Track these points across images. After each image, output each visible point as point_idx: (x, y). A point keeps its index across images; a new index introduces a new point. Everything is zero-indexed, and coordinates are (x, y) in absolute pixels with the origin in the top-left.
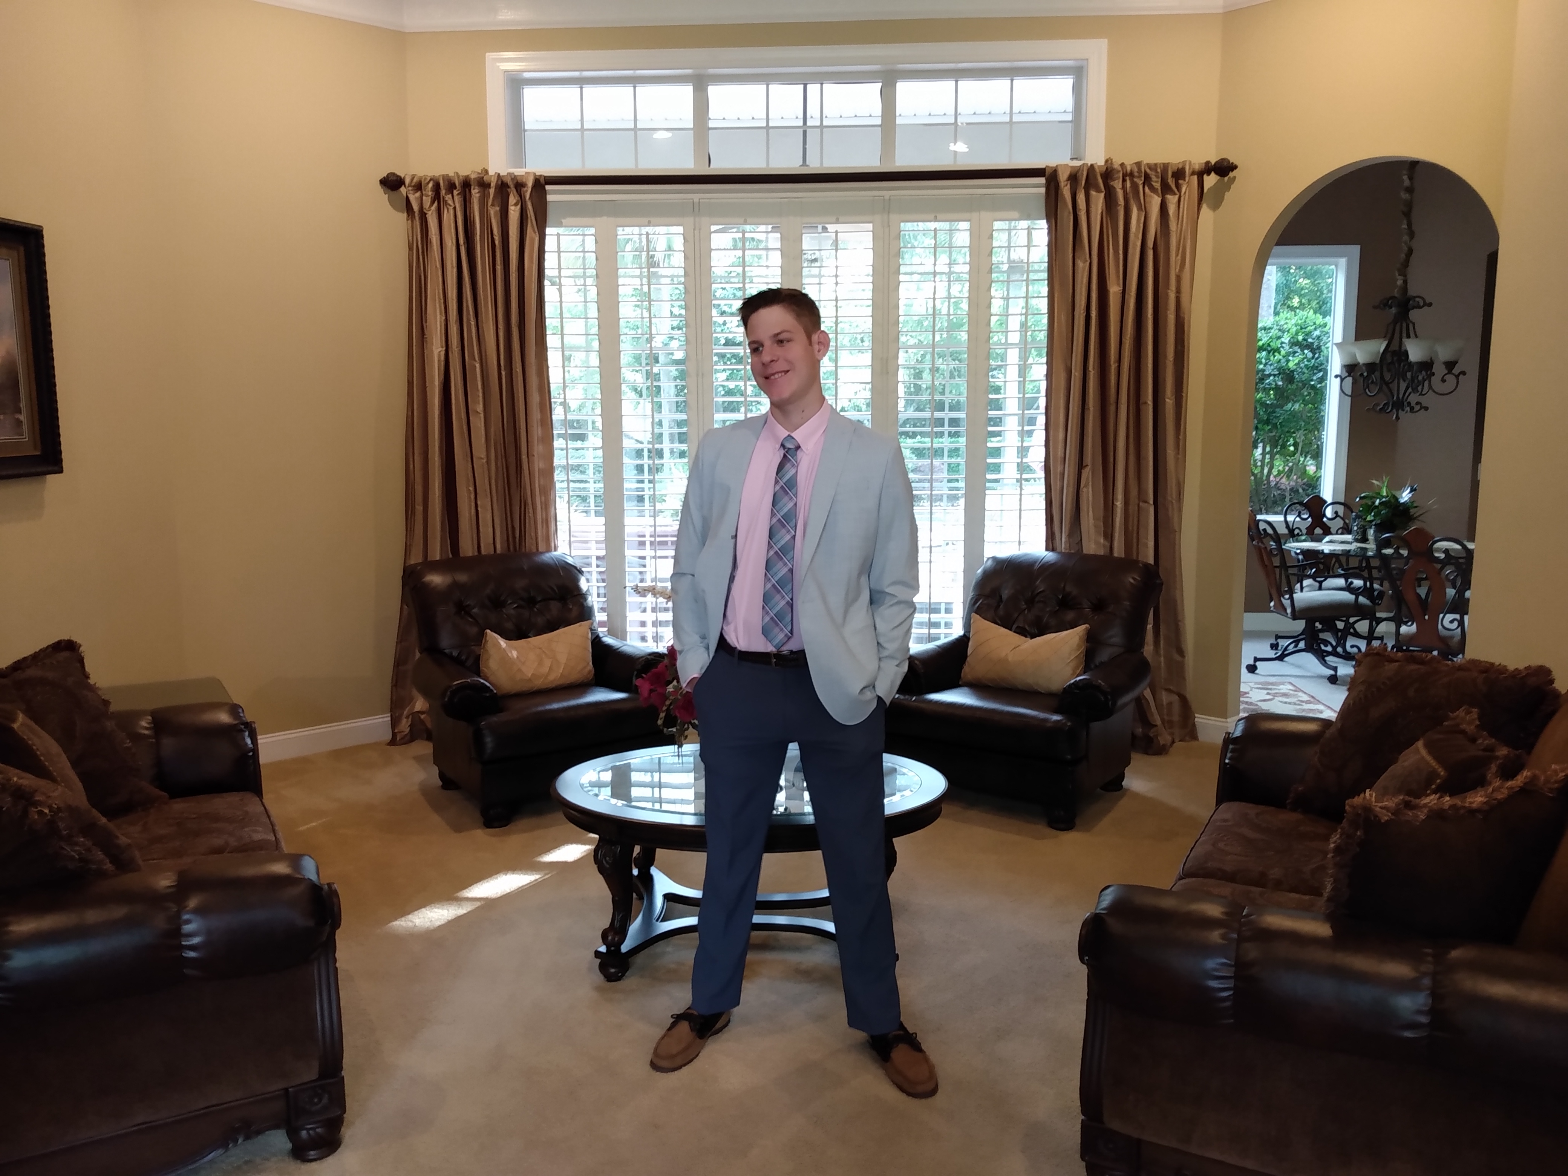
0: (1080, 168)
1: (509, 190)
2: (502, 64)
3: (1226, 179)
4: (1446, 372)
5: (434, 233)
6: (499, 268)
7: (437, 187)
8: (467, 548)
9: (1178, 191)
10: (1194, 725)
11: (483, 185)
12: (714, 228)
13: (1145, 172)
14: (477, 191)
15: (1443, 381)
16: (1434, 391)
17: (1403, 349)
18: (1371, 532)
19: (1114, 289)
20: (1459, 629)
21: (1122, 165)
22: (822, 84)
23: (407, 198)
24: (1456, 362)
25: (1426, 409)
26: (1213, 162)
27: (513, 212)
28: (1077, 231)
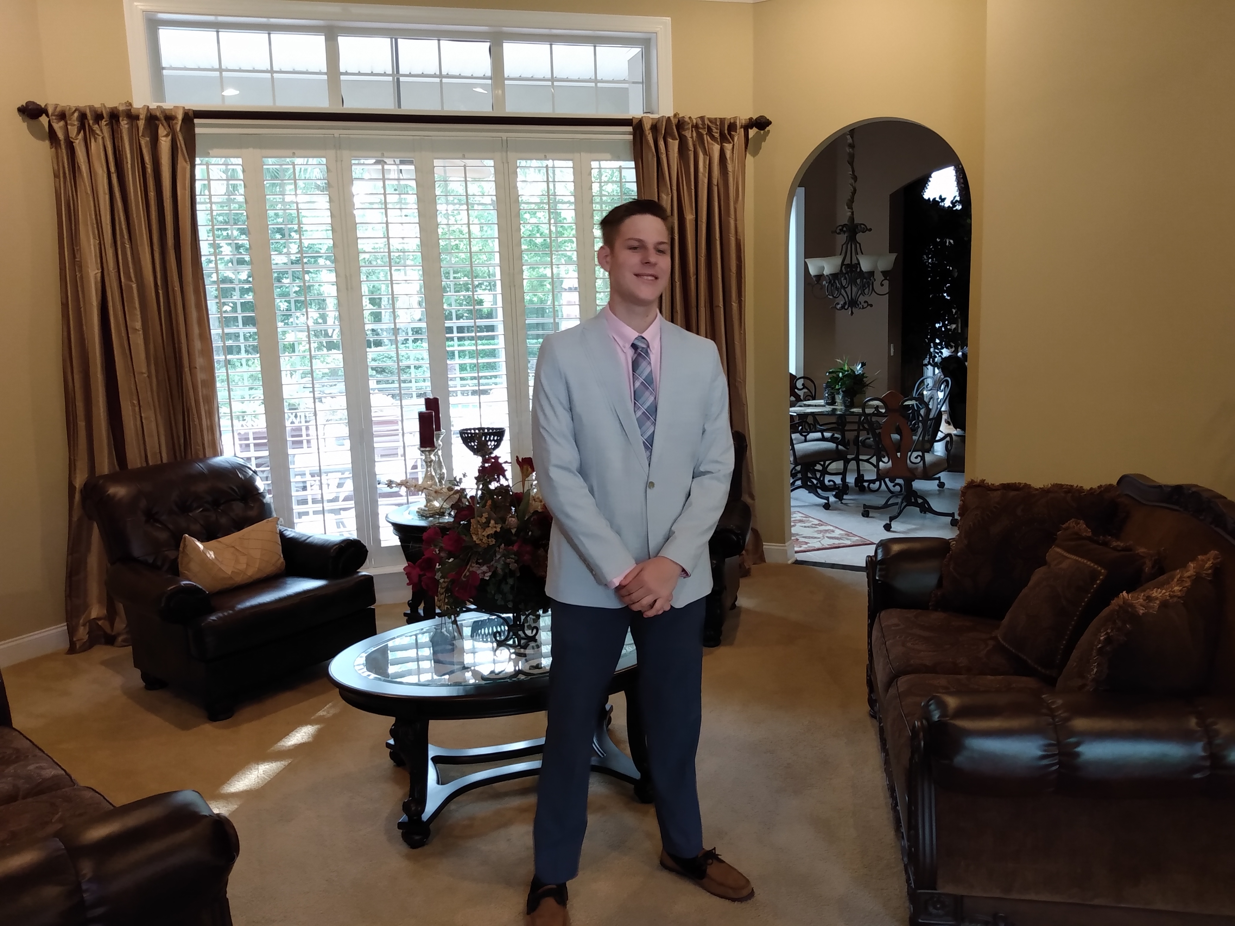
0: (657, 120)
1: (158, 122)
2: (141, 4)
3: (762, 132)
4: (884, 278)
5: (82, 161)
6: (152, 194)
7: (83, 116)
9: (732, 140)
10: (763, 551)
11: (132, 117)
12: (354, 161)
13: (708, 125)
14: (125, 122)
15: (882, 285)
16: (876, 293)
17: (856, 262)
18: (839, 398)
19: (690, 217)
20: (922, 462)
21: (690, 118)
23: (51, 126)
25: (871, 306)
26: (754, 118)
27: (165, 143)
28: (660, 168)
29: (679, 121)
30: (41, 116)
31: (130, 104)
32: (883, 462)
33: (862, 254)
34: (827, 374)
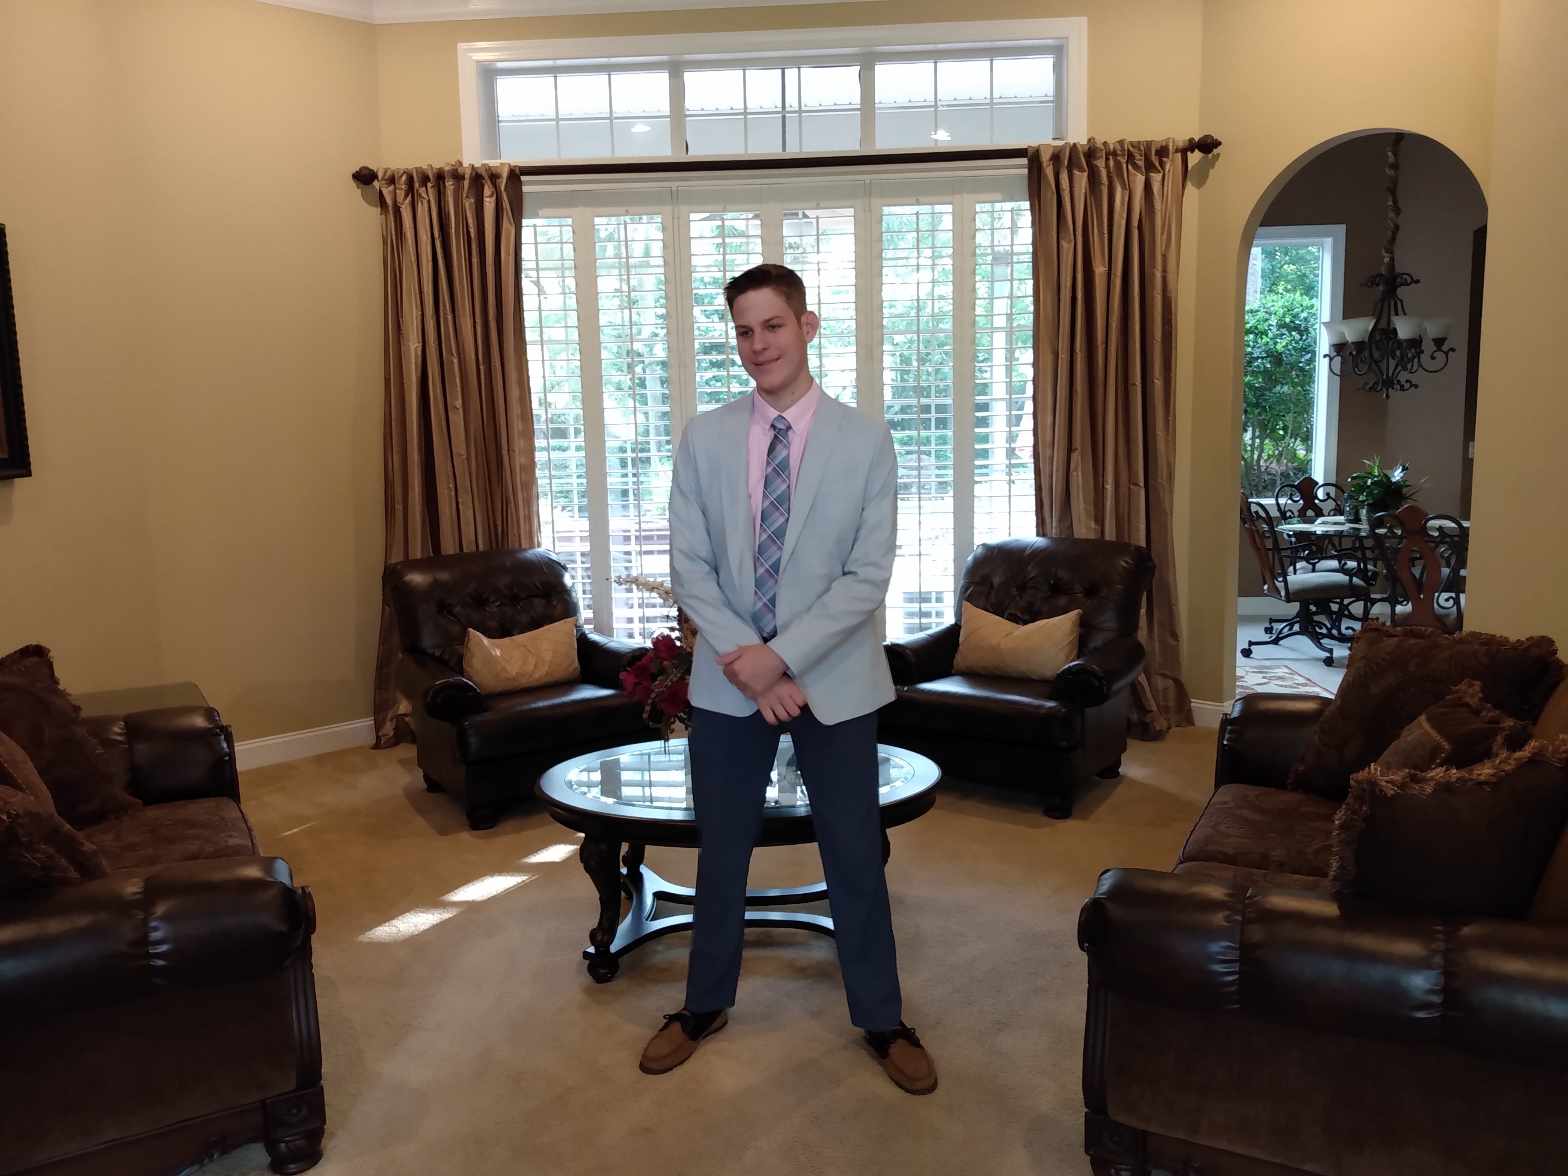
0: (1062, 148)
1: (483, 181)
2: (475, 54)
3: (1210, 155)
4: (1435, 348)
5: (408, 227)
6: (475, 260)
7: (410, 179)
8: (449, 546)
9: (1162, 167)
10: (1190, 710)
12: (693, 216)
13: (1128, 150)
14: (451, 183)
16: (1424, 369)
17: (1392, 326)
18: (1363, 513)
19: (1100, 269)
20: (1455, 607)
21: (1105, 144)
22: (799, 68)
23: (380, 191)
24: (1445, 339)
25: (1416, 386)
26: (1196, 139)
27: (489, 204)
28: (1061, 211)
29: (1090, 148)
30: (374, 181)
31: (456, 163)
32: (1401, 604)
33: (1402, 315)
34: (1349, 480)
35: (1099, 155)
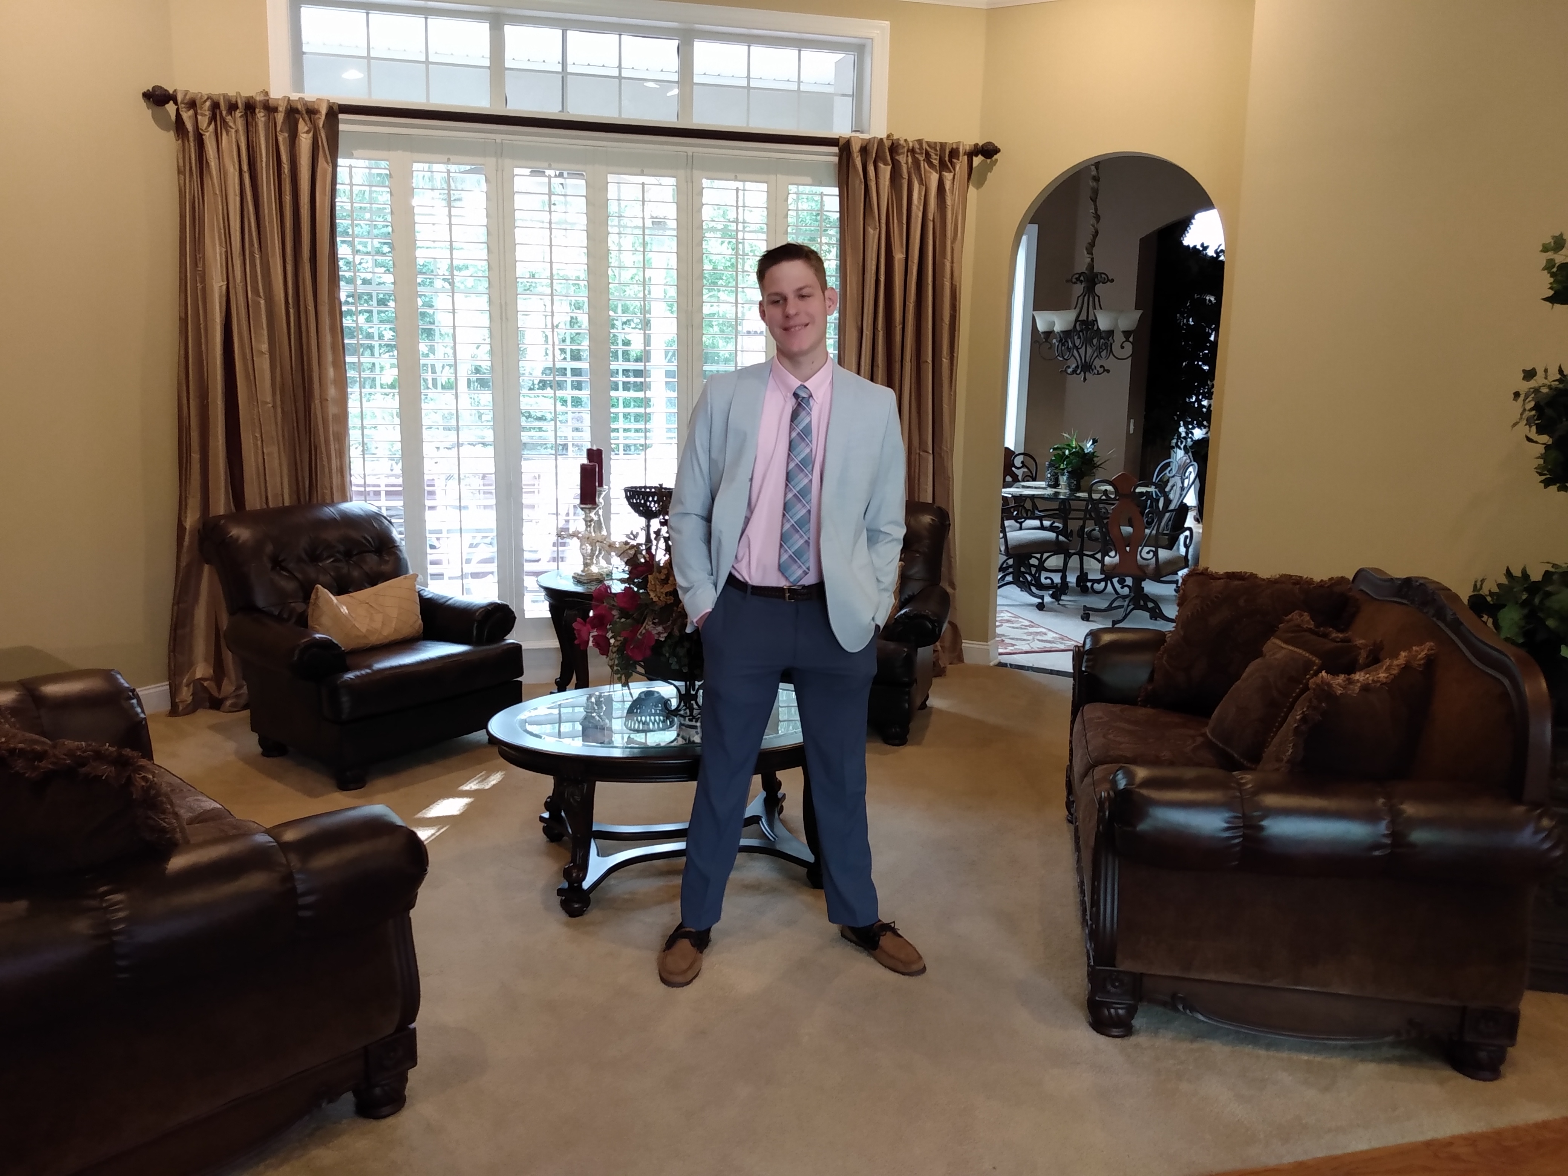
0: (868, 141)
1: (299, 116)
3: (989, 161)
4: (1125, 339)
5: (212, 157)
6: (288, 198)
7: (215, 106)
8: (255, 501)
9: (953, 169)
10: (961, 649)
11: (270, 109)
12: (517, 171)
13: (926, 150)
14: (262, 114)
15: (1122, 347)
16: (1115, 356)
17: (1092, 318)
18: (1063, 480)
19: (899, 256)
21: (906, 141)
23: (178, 115)
25: (1108, 371)
26: (981, 144)
27: (305, 140)
28: (867, 200)
29: (893, 143)
30: (168, 102)
31: (267, 94)
32: (1110, 556)
33: (1101, 309)
34: (1051, 450)
35: (901, 151)
